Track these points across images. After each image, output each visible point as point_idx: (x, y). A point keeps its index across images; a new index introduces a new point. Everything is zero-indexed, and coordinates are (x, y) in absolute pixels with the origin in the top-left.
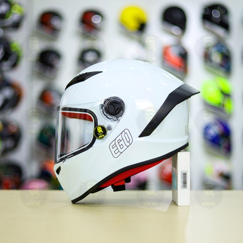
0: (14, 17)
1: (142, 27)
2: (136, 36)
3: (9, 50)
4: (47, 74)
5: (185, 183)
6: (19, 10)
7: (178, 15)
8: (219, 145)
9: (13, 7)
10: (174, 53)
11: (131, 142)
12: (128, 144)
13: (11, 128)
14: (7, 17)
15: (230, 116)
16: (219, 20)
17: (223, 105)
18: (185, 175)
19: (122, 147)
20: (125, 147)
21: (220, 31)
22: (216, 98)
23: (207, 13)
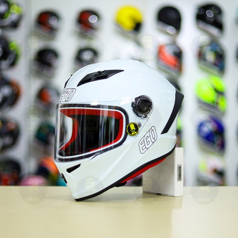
0: (12, 17)
1: (138, 27)
2: (132, 35)
3: (8, 49)
4: (45, 72)
5: (180, 175)
6: (17, 10)
7: (173, 15)
8: (213, 142)
9: (12, 7)
10: (169, 52)
11: (155, 139)
12: (153, 141)
13: (9, 125)
14: (6, 17)
15: (223, 114)
16: (213, 20)
17: (217, 103)
18: (180, 168)
19: (148, 143)
20: (151, 143)
21: (214, 31)
22: (210, 96)
23: (202, 13)
